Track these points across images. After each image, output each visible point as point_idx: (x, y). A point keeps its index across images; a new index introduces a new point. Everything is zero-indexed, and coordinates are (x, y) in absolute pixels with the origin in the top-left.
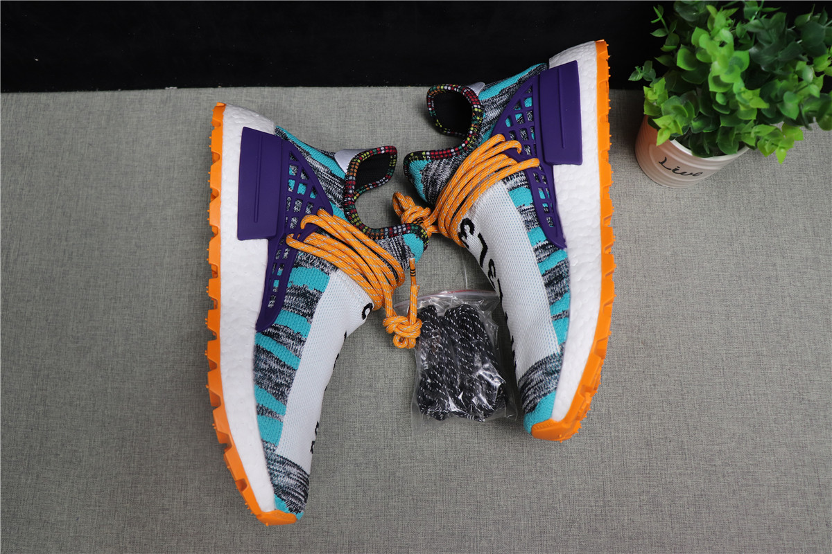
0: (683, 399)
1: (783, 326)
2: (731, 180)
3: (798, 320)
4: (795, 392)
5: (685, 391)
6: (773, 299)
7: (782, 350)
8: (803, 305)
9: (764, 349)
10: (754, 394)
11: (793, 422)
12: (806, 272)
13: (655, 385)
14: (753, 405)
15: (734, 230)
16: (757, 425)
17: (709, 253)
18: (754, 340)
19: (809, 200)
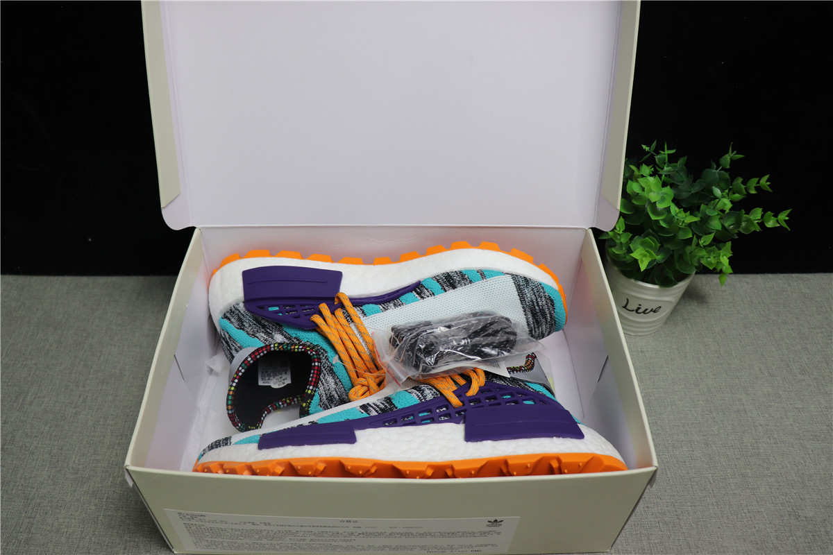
0: (679, 519)
1: (761, 451)
2: (687, 337)
3: (774, 445)
4: (789, 509)
5: (679, 511)
6: (746, 428)
7: (766, 472)
8: (775, 433)
9: (748, 471)
10: (749, 512)
11: (795, 538)
12: (770, 406)
13: (648, 507)
14: (750, 522)
15: (697, 374)
16: (759, 542)
17: (678, 393)
18: (736, 463)
19: (758, 349)
